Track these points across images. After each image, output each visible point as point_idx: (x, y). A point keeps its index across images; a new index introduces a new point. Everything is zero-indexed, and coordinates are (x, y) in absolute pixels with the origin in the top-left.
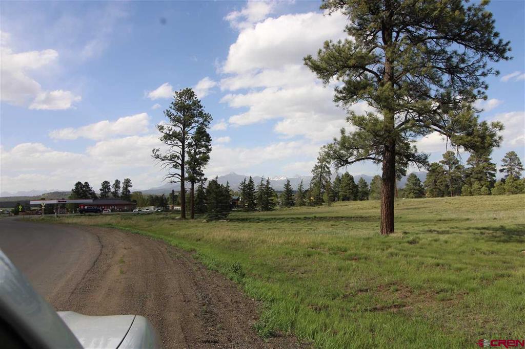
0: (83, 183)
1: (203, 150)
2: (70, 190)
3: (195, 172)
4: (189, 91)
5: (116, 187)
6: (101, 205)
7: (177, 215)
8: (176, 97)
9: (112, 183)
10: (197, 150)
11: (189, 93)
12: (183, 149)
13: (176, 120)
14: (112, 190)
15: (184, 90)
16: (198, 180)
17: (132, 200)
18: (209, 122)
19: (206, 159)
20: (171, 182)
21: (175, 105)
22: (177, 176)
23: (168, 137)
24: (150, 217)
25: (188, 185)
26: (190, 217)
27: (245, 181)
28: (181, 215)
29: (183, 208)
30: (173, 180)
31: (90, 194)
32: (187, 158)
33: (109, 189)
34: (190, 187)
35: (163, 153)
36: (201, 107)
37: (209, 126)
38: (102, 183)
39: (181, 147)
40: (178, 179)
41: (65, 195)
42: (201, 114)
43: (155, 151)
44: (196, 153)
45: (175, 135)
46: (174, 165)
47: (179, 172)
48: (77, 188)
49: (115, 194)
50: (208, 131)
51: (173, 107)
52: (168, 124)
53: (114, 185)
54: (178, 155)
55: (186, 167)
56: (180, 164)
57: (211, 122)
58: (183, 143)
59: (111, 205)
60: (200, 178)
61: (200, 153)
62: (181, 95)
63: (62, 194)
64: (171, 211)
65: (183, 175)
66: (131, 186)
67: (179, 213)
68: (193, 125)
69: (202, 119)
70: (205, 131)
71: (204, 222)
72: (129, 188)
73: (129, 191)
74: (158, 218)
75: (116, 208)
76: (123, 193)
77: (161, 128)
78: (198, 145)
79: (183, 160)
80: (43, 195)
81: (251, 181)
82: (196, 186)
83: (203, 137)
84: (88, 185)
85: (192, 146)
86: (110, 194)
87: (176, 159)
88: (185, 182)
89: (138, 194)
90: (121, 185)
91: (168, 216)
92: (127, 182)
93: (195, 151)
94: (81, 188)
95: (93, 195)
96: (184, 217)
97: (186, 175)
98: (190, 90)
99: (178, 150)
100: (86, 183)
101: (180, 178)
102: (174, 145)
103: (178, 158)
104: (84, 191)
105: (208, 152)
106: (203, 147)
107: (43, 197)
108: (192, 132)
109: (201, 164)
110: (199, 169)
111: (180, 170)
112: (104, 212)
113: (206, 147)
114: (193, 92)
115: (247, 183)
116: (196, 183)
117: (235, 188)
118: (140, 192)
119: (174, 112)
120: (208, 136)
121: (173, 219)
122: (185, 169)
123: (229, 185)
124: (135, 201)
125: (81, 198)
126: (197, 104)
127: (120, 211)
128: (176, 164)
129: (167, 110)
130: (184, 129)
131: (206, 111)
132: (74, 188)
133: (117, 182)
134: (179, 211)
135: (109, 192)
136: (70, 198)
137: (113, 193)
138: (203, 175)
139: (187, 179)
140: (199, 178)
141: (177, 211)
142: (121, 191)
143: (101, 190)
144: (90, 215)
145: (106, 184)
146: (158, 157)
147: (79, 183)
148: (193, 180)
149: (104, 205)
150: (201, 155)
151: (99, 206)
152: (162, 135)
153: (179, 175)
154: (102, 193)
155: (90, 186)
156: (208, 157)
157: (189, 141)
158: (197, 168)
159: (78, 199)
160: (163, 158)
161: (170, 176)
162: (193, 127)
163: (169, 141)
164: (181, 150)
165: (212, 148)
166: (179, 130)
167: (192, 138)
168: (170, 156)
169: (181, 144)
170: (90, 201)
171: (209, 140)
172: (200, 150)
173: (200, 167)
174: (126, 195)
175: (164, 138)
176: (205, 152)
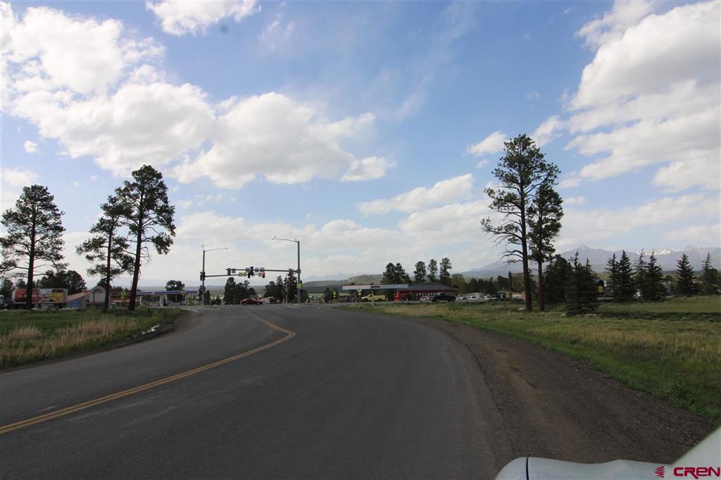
0: (395, 265)
1: (551, 216)
2: (382, 273)
3: (541, 246)
4: (522, 138)
5: (432, 269)
6: (419, 292)
7: (519, 306)
8: (506, 149)
9: (427, 264)
10: (543, 217)
11: (524, 141)
12: (523, 217)
13: (510, 179)
14: (428, 272)
15: (515, 139)
16: (547, 258)
17: (452, 285)
18: (555, 177)
19: (555, 227)
20: (509, 262)
21: (506, 160)
22: (516, 253)
23: (500, 203)
24: (484, 307)
25: (533, 265)
26: (538, 308)
27: (614, 257)
28: (525, 306)
29: (528, 296)
30: (510, 259)
31: (404, 277)
32: (528, 230)
33: (424, 271)
34: (537, 267)
35: (495, 225)
36: (542, 156)
37: (555, 181)
38: (416, 263)
39: (520, 214)
40: (518, 257)
41: (374, 279)
42: (543, 167)
43: (485, 222)
44: (541, 222)
45: (511, 198)
46: (509, 240)
47: (520, 248)
48: (388, 271)
49: (432, 277)
50: (555, 189)
51: (503, 164)
52: (500, 187)
53: (429, 266)
54: (516, 225)
55: (529, 240)
56: (520, 238)
57: (558, 175)
58: (522, 208)
59: (430, 291)
60: (550, 256)
61: (547, 220)
62: (512, 146)
63: (370, 278)
64: (508, 300)
65: (525, 253)
66: (450, 268)
67: (522, 304)
68: (533, 183)
69: (545, 173)
70: (551, 191)
71: (563, 316)
72: (448, 270)
73: (448, 274)
74: (495, 309)
76: (441, 276)
77: (491, 192)
78: (543, 210)
79: (524, 232)
80: (350, 279)
81: (625, 258)
82: (545, 264)
83: (549, 199)
84: (401, 267)
85: (535, 212)
86: (425, 278)
87: (514, 230)
88: (529, 262)
89: (458, 277)
90: (439, 266)
91: (508, 306)
92: (446, 263)
93: (540, 218)
94: (393, 270)
95: (407, 278)
96: (529, 308)
97: (530, 252)
98: (524, 136)
99: (516, 219)
100: (398, 264)
101: (522, 256)
102: (509, 213)
103: (517, 229)
104: (396, 274)
105: (559, 219)
106: (550, 211)
107: (350, 281)
108: (532, 192)
109: (549, 235)
110: (547, 243)
111: (521, 246)
112: (421, 299)
113: (555, 211)
114: (529, 139)
115: (618, 260)
116: (544, 261)
117: (600, 267)
118: (461, 275)
119: (506, 170)
120: (556, 196)
121: (515, 310)
122: (528, 245)
123: (590, 264)
124: (456, 287)
125: (394, 283)
126: (536, 154)
128: (514, 238)
129: (496, 170)
130: (522, 189)
131: (548, 160)
132: (385, 271)
133: (433, 263)
134: (522, 300)
135: (424, 275)
136: (383, 282)
137: (429, 276)
138: (554, 250)
139: (530, 258)
140: (548, 255)
141: (518, 301)
142: (438, 274)
143: (415, 272)
144: (409, 304)
145: (420, 266)
146: (489, 229)
147: (391, 264)
148: (539, 258)
149: (422, 292)
150: (549, 224)
151: (415, 292)
152: (491, 201)
153: (521, 253)
154: (416, 277)
155: (403, 268)
156: (559, 225)
157: (529, 206)
158: (544, 241)
159: (391, 283)
160: (497, 231)
161: (507, 254)
162: (534, 187)
163: (503, 208)
164: (520, 218)
165: (564, 212)
166: (515, 192)
167: (534, 201)
168: (506, 227)
169: (520, 211)
170: (405, 286)
171: (558, 202)
172: (547, 217)
173: (549, 240)
174: (445, 279)
175: (495, 204)
176: (554, 218)
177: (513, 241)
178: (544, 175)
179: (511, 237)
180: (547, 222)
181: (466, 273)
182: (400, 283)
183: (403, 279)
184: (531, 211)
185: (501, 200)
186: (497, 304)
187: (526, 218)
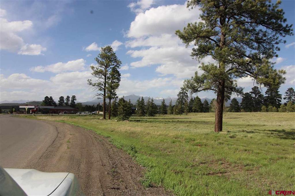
0: (49, 97)
2: (42, 101)
3: (111, 93)
4: (109, 47)
5: (67, 100)
6: (59, 110)
7: (100, 117)
8: (102, 50)
9: (65, 98)
11: (109, 49)
13: (102, 64)
14: (65, 101)
15: (106, 47)
16: (113, 98)
17: (76, 107)
18: (120, 65)
19: (117, 86)
20: (98, 98)
21: (101, 55)
22: (101, 95)
23: (96, 73)
24: (86, 117)
25: (107, 101)
26: (108, 118)
27: (139, 99)
28: (103, 117)
29: (105, 113)
30: (99, 97)
31: (53, 103)
32: (107, 85)
33: (63, 101)
34: (109, 101)
35: (93, 82)
36: (116, 56)
37: (120, 67)
38: (60, 97)
39: (104, 79)
42: (116, 61)
43: (89, 80)
44: (112, 83)
45: (101, 72)
46: (99, 89)
47: (103, 93)
49: (67, 104)
50: (118, 70)
52: (97, 66)
53: (66, 98)
54: (102, 83)
55: (107, 90)
56: (103, 88)
57: (121, 65)
59: (64, 110)
62: (104, 50)
63: (38, 103)
64: (97, 114)
65: (105, 95)
66: (76, 100)
67: (102, 116)
68: (111, 66)
71: (116, 121)
72: (75, 101)
73: (75, 103)
74: (90, 118)
75: (67, 111)
76: (71, 103)
77: (93, 68)
78: (113, 78)
79: (105, 86)
80: (27, 103)
81: (143, 100)
82: (112, 101)
83: (116, 74)
86: (64, 104)
87: (101, 85)
88: (106, 99)
89: (80, 104)
90: (70, 99)
92: (74, 97)
93: (112, 81)
94: (48, 100)
95: (54, 104)
97: (106, 95)
99: (102, 80)
100: (51, 97)
101: (103, 96)
102: (100, 78)
105: (119, 82)
106: (116, 79)
107: (26, 104)
108: (110, 71)
109: (114, 88)
110: (114, 91)
111: (103, 92)
112: (60, 113)
113: (118, 79)
114: (111, 48)
115: (140, 100)
116: (112, 99)
117: (134, 102)
118: (81, 104)
120: (118, 72)
121: (99, 119)
122: (106, 92)
123: (130, 101)
124: (78, 108)
125: (48, 105)
126: (113, 55)
127: (69, 113)
128: (101, 88)
129: (96, 58)
130: (106, 69)
131: (118, 59)
132: (44, 100)
133: (68, 97)
134: (102, 115)
136: (42, 105)
137: (66, 103)
138: (116, 95)
139: (107, 97)
140: (113, 96)
142: (70, 102)
143: (59, 101)
144: (52, 115)
145: (62, 98)
146: (91, 84)
147: (47, 97)
148: (110, 98)
149: (61, 110)
151: (57, 110)
152: (93, 72)
153: (103, 95)
154: (59, 103)
155: (53, 99)
157: (108, 76)
158: (112, 91)
159: (45, 105)
160: (94, 85)
161: (97, 95)
162: (111, 68)
163: (97, 75)
164: (104, 81)
165: (121, 79)
166: (103, 69)
167: (110, 74)
168: (98, 83)
169: (104, 77)
170: (53, 107)
171: (119, 75)
172: (114, 81)
173: (114, 90)
174: (73, 105)
175: (94, 73)
176: (117, 81)
177: (100, 90)
178: (115, 64)
179: (99, 88)
180: (114, 83)
181: (83, 103)
183: (52, 104)
184: (109, 78)
185: (97, 71)
186: (92, 116)
187: (107, 80)
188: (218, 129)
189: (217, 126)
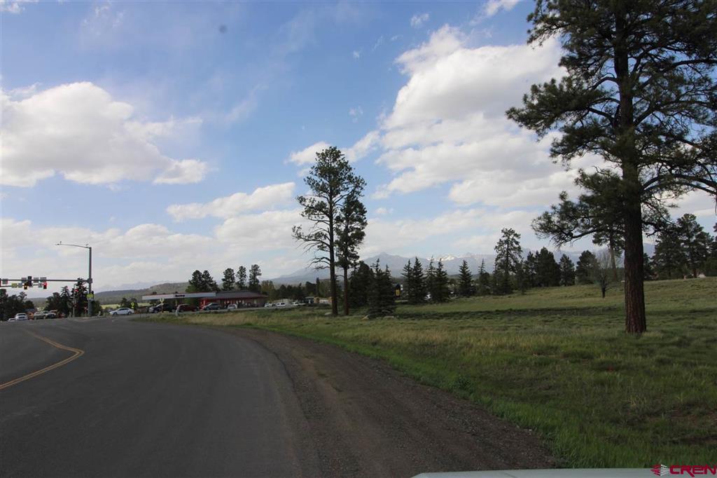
0: (202, 272)
1: (356, 225)
2: (187, 281)
3: (346, 253)
4: (333, 150)
5: (241, 276)
6: (227, 300)
7: (325, 311)
8: (318, 159)
9: (236, 271)
10: (349, 226)
11: (334, 153)
12: (331, 225)
13: (320, 189)
14: (237, 280)
15: (326, 150)
16: (352, 264)
17: (262, 292)
18: (362, 189)
19: (360, 235)
20: (317, 268)
21: (317, 169)
22: (324, 260)
23: (310, 210)
24: (292, 313)
25: (339, 271)
26: (343, 312)
27: (409, 264)
28: (331, 310)
29: (335, 301)
30: (319, 265)
31: (211, 285)
32: (336, 238)
33: (233, 279)
34: (342, 273)
35: (306, 233)
36: (350, 169)
37: (362, 193)
38: (224, 271)
39: (329, 223)
40: (326, 264)
41: (178, 287)
42: (350, 177)
43: (296, 229)
44: (347, 230)
45: (320, 207)
46: (318, 247)
47: (328, 255)
48: (194, 279)
49: (240, 285)
50: (361, 200)
51: (314, 173)
52: (310, 194)
53: (238, 273)
54: (325, 233)
55: (336, 248)
56: (328, 245)
57: (364, 187)
58: (331, 217)
59: (238, 299)
60: (355, 262)
61: (353, 229)
62: (323, 156)
63: (174, 287)
64: (315, 305)
65: (332, 260)
66: (260, 274)
67: (328, 309)
68: (342, 193)
69: (353, 185)
70: (357, 201)
71: (366, 320)
72: (257, 277)
73: (258, 281)
74: (303, 315)
75: (243, 302)
76: (250, 283)
77: (302, 200)
78: (349, 219)
79: (331, 240)
80: (151, 287)
81: (418, 264)
82: (350, 270)
83: (355, 209)
84: (209, 275)
85: (342, 221)
86: (234, 285)
87: (323, 238)
88: (336, 268)
89: (268, 284)
90: (248, 273)
91: (316, 312)
92: (255, 269)
93: (347, 227)
94: (200, 278)
95: (214, 287)
96: (335, 313)
97: (336, 259)
98: (335, 148)
99: (325, 227)
100: (206, 272)
101: (329, 262)
102: (319, 221)
103: (325, 237)
104: (203, 281)
105: (363, 228)
106: (355, 220)
107: (154, 290)
108: (340, 202)
109: (353, 243)
110: (352, 250)
111: (329, 253)
112: (229, 308)
113: (360, 220)
114: (339, 152)
115: (412, 266)
116: (349, 268)
117: (397, 272)
118: (271, 282)
119: (317, 179)
120: (361, 206)
121: (322, 315)
122: (335, 252)
123: (389, 269)
124: (265, 293)
125: (201, 291)
126: (344, 166)
127: (248, 307)
128: (322, 245)
129: (308, 177)
130: (331, 199)
131: (356, 173)
132: (191, 279)
133: (242, 269)
134: (328, 305)
135: (233, 282)
136: (188, 291)
137: (238, 283)
138: (358, 257)
139: (337, 264)
140: (353, 262)
141: (325, 306)
142: (247, 281)
143: (223, 280)
144: (216, 313)
145: (229, 273)
146: (299, 237)
147: (197, 272)
148: (344, 264)
149: (229, 299)
150: (354, 232)
151: (222, 300)
152: (303, 209)
153: (328, 259)
154: (224, 284)
155: (211, 275)
156: (363, 234)
157: (338, 214)
158: (349, 249)
159: (196, 292)
160: (307, 238)
161: (316, 260)
162: (342, 197)
163: (313, 216)
164: (329, 227)
165: (368, 222)
166: (325, 201)
167: (342, 210)
168: (316, 234)
169: (328, 219)
170: (212, 295)
171: (363, 212)
172: (353, 225)
173: (354, 248)
174: (254, 286)
175: (306, 212)
176: (359, 227)
177: (322, 248)
178: (351, 187)
179: (319, 245)
180: (352, 230)
181: (275, 279)
182: (207, 291)
183: (210, 287)
184: (339, 220)
185: (311, 207)
186: (305, 310)
187: (334, 226)
188: (636, 327)
189: (632, 320)
